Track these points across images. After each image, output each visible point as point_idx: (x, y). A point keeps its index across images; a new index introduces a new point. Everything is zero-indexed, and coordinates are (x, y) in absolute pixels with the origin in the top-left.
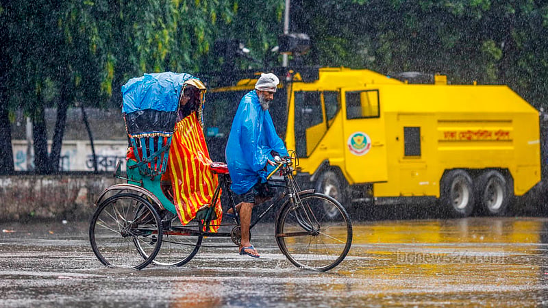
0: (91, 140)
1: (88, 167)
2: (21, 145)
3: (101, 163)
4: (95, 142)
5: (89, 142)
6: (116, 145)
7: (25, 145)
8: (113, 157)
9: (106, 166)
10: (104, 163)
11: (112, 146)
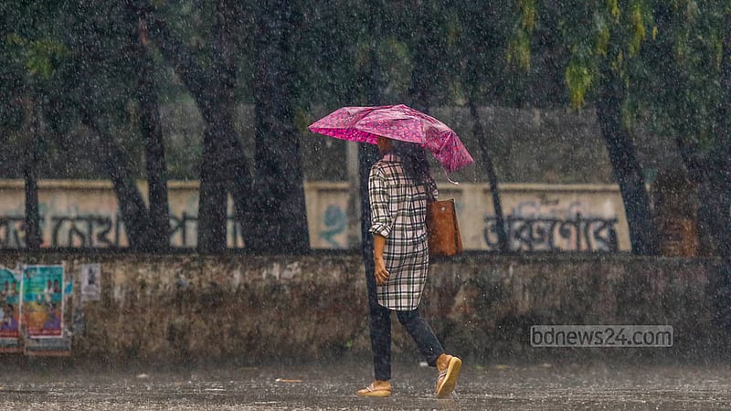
0: (494, 181)
1: (489, 244)
2: (335, 191)
3: (518, 236)
4: (501, 186)
5: (487, 186)
6: (553, 191)
7: (344, 190)
8: (547, 220)
9: (530, 241)
10: (525, 234)
11: (542, 195)
